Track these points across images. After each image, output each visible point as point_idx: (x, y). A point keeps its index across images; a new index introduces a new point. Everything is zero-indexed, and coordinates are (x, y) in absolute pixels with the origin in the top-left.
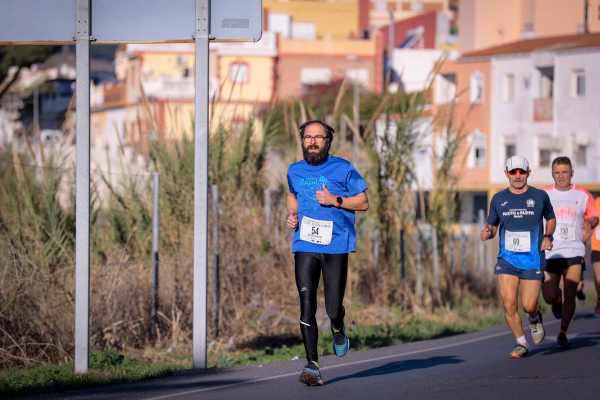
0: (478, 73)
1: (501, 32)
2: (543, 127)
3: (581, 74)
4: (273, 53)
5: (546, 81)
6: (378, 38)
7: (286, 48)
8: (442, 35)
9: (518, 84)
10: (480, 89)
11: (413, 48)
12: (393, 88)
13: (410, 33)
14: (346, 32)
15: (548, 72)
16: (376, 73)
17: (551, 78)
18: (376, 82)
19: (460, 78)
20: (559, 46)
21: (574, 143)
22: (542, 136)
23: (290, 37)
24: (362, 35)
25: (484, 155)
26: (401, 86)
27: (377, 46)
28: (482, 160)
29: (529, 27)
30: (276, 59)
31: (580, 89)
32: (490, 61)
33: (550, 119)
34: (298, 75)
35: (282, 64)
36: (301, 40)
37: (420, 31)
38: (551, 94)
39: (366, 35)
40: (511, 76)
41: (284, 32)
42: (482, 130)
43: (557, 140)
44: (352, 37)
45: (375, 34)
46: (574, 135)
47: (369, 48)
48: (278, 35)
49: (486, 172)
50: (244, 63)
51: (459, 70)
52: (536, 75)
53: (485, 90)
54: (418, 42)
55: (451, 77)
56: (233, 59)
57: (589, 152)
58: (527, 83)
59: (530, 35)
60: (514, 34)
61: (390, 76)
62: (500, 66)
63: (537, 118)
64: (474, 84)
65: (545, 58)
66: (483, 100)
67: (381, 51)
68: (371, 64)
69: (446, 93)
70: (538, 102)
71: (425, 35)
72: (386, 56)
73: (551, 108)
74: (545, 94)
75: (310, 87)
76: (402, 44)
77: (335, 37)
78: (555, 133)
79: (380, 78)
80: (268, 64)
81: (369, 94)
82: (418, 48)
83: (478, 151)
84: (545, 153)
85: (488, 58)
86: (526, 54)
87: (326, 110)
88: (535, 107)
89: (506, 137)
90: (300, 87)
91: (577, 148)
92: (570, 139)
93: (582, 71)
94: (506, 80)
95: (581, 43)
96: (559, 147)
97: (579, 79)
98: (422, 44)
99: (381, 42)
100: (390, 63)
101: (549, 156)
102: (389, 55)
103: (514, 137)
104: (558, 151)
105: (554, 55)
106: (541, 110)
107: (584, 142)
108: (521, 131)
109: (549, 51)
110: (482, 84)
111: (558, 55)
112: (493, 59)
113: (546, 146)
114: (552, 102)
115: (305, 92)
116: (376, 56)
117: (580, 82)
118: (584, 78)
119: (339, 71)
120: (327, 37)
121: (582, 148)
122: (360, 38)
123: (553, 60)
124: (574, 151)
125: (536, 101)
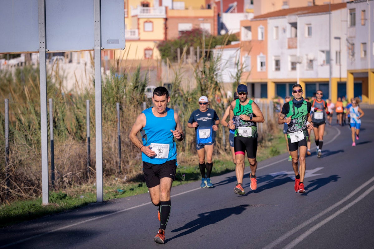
0: (261, 26)
1: (273, 4)
2: (293, 51)
3: (310, 26)
4: (165, 17)
5: (293, 29)
6: (215, 8)
7: (170, 14)
8: (247, 5)
9: (281, 31)
10: (262, 33)
11: (232, 12)
12: (223, 32)
13: (231, 5)
14: (200, 6)
15: (294, 25)
16: (214, 25)
17: (296, 28)
18: (214, 29)
19: (252, 29)
20: (299, 12)
21: (307, 59)
22: (292, 56)
23: (173, 9)
24: (207, 6)
25: (265, 65)
26: (227, 31)
27: (215, 12)
28: (264, 67)
29: (285, 3)
30: (166, 19)
31: (310, 33)
32: (267, 20)
33: (296, 48)
34: (177, 27)
35: (169, 22)
36: (178, 10)
37: (235, 4)
38: (296, 36)
39: (209, 7)
40: (277, 27)
41: (170, 6)
42: (264, 53)
43: (299, 57)
44: (202, 8)
45: (213, 6)
46: (307, 55)
47: (210, 13)
48: (166, 8)
49: (266, 73)
50: (150, 22)
51: (253, 25)
52: (289, 26)
53: (265, 34)
54: (234, 9)
55: (248, 28)
56: (145, 20)
57: (314, 63)
58: (284, 31)
59: (286, 7)
60: (279, 7)
61: (221, 26)
62: (272, 23)
63: (290, 47)
64: (260, 31)
65: (293, 18)
66: (264, 39)
67: (216, 14)
68: (212, 21)
69: (246, 36)
70: (290, 39)
71: (237, 6)
72: (219, 16)
73: (296, 42)
74: (293, 36)
75: (182, 32)
76: (226, 11)
77: (194, 8)
78: (298, 55)
79: (216, 27)
80: (162, 22)
81: (211, 35)
82: (234, 12)
83: (262, 63)
84: (294, 64)
85: (266, 19)
86: (284, 17)
87: (190, 44)
88: (289, 42)
89: (275, 56)
90: (178, 33)
91: (309, 61)
92: (305, 57)
93: (310, 24)
94: (275, 29)
95: (310, 11)
96: (300, 61)
97: (309, 28)
98: (236, 10)
99: (216, 10)
100: (221, 20)
101: (295, 65)
102: (221, 16)
103: (279, 56)
104: (300, 63)
105: (297, 17)
106: (291, 43)
107: (312, 58)
108: (282, 53)
109: (295, 15)
110: (263, 31)
111: (299, 17)
112: (268, 19)
113: (294, 60)
114: (296, 39)
115: (180, 35)
116: (214, 17)
117: (309, 30)
118: (311, 27)
119: (196, 25)
120: (190, 8)
121: (311, 61)
122: (206, 8)
123: (297, 19)
124: (307, 63)
125: (289, 39)
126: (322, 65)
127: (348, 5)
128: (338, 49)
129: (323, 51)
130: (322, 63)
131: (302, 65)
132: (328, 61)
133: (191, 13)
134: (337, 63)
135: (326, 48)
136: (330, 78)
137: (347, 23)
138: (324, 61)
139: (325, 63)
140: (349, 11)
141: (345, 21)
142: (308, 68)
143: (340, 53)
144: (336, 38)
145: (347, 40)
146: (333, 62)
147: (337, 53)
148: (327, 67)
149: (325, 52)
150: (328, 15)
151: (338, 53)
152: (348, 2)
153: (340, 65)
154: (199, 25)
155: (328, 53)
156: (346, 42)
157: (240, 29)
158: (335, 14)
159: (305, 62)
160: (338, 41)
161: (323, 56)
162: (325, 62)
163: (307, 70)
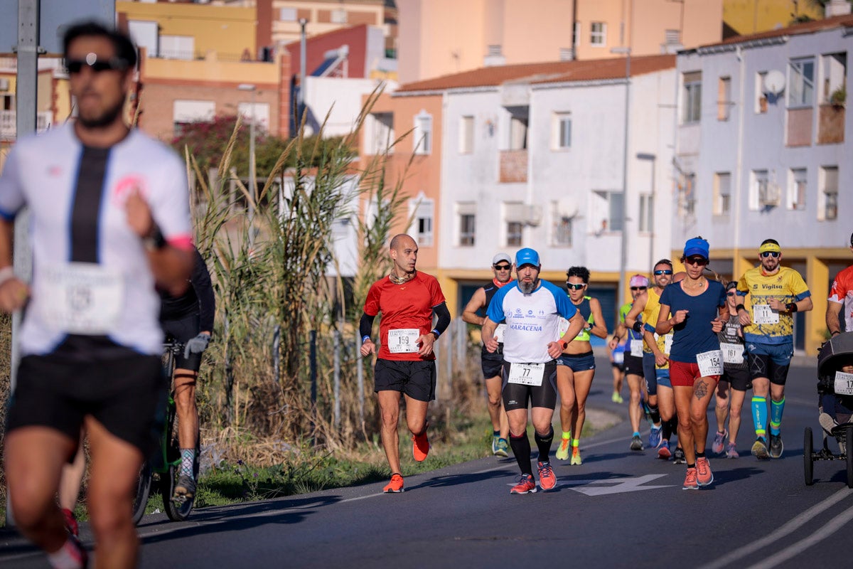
0: (423, 114)
1: (456, 56)
2: (513, 190)
3: (566, 117)
5: (518, 125)
6: (283, 58)
7: (151, 71)
8: (374, 59)
9: (480, 130)
10: (426, 135)
11: (332, 75)
12: (306, 132)
13: (329, 54)
14: (240, 52)
15: (521, 114)
16: (280, 109)
17: (526, 123)
18: (280, 123)
19: (397, 120)
20: (536, 77)
21: (555, 214)
22: (510, 203)
23: (158, 55)
24: (261, 53)
25: (430, 228)
26: (317, 128)
27: (282, 72)
28: (427, 234)
29: (496, 49)
30: (138, 86)
31: (565, 139)
32: (441, 95)
33: (524, 180)
34: (171, 111)
35: (147, 93)
36: (172, 59)
37: (344, 51)
38: (525, 146)
39: (267, 56)
40: (470, 118)
41: (150, 48)
42: (427, 194)
43: (532, 207)
44: (246, 58)
45: (279, 53)
46: (555, 203)
47: (271, 73)
49: (433, 252)
51: (398, 108)
52: (506, 116)
53: (434, 136)
54: (340, 67)
55: (385, 118)
57: (576, 225)
58: (492, 130)
59: (497, 62)
60: (474, 60)
61: (299, 113)
62: (455, 104)
63: (505, 179)
64: (418, 127)
65: (517, 94)
66: (429, 152)
67: (287, 78)
68: (275, 98)
69: (378, 139)
70: (507, 155)
71: (349, 56)
72: (295, 85)
73: (525, 164)
74: (517, 144)
75: (186, 127)
76: (317, 73)
77: (222, 57)
78: (529, 201)
79: (286, 117)
81: (271, 138)
82: (341, 76)
83: (422, 222)
84: (517, 227)
85: (438, 92)
86: (492, 88)
87: (208, 160)
88: (502, 162)
89: (461, 203)
90: (171, 127)
91: (559, 221)
92: (550, 208)
93: (568, 113)
94: (463, 122)
95: (568, 74)
96: (535, 219)
97: (563, 124)
98: (345, 71)
99: (287, 65)
100: (300, 97)
101: (520, 231)
102: (300, 85)
103: (473, 203)
104: (534, 225)
105: (529, 89)
106: (510, 166)
107: (569, 214)
108: (482, 195)
109: (523, 84)
110: (430, 129)
111: (534, 90)
112: (445, 92)
113: (516, 218)
114: (526, 155)
115: (179, 134)
116: (281, 85)
117: (565, 129)
118: (570, 122)
119: (229, 105)
120: (211, 57)
121: (567, 220)
122: (257, 60)
123: (529, 96)
124: (555, 225)
125: (503, 152)
126: (598, 235)
127: (681, 60)
128: (647, 189)
129: (602, 194)
130: (598, 227)
131: (537, 230)
132: (617, 222)
133: (213, 71)
134: (641, 229)
135: (615, 185)
136: (623, 272)
137: (676, 114)
138: (604, 222)
139: (608, 230)
140: (681, 77)
141: (669, 106)
142: (556, 243)
143: (651, 199)
144: (642, 157)
145: (674, 161)
146: (632, 226)
147: (642, 199)
148: (614, 240)
149: (609, 197)
150: (622, 88)
151: (647, 201)
152: (680, 53)
153: (652, 236)
154: (236, 107)
155: (618, 200)
156: (671, 167)
157: (361, 122)
158: (642, 84)
159: (548, 223)
160: (647, 164)
161: (603, 209)
162: (608, 225)
163: (553, 246)
